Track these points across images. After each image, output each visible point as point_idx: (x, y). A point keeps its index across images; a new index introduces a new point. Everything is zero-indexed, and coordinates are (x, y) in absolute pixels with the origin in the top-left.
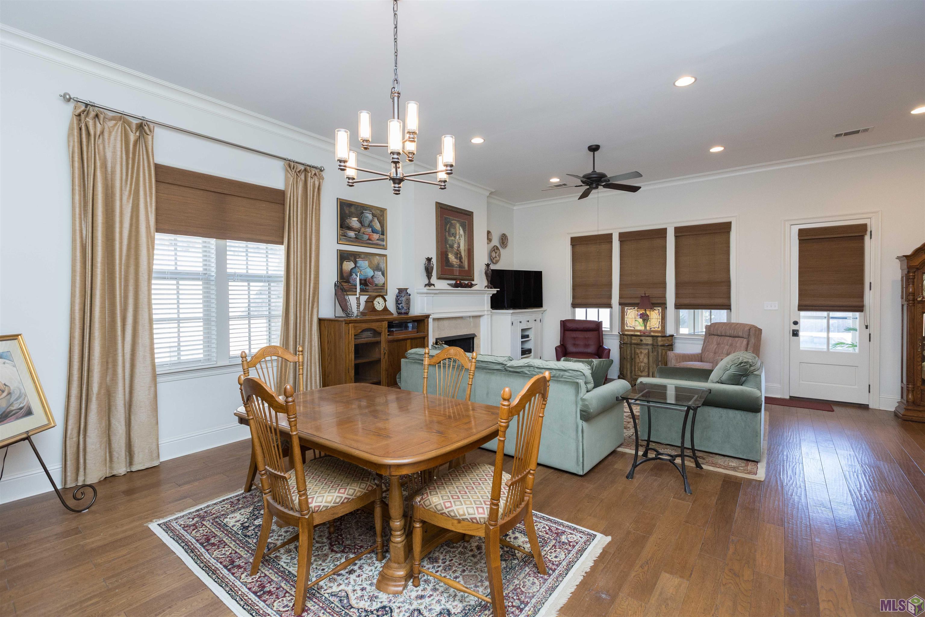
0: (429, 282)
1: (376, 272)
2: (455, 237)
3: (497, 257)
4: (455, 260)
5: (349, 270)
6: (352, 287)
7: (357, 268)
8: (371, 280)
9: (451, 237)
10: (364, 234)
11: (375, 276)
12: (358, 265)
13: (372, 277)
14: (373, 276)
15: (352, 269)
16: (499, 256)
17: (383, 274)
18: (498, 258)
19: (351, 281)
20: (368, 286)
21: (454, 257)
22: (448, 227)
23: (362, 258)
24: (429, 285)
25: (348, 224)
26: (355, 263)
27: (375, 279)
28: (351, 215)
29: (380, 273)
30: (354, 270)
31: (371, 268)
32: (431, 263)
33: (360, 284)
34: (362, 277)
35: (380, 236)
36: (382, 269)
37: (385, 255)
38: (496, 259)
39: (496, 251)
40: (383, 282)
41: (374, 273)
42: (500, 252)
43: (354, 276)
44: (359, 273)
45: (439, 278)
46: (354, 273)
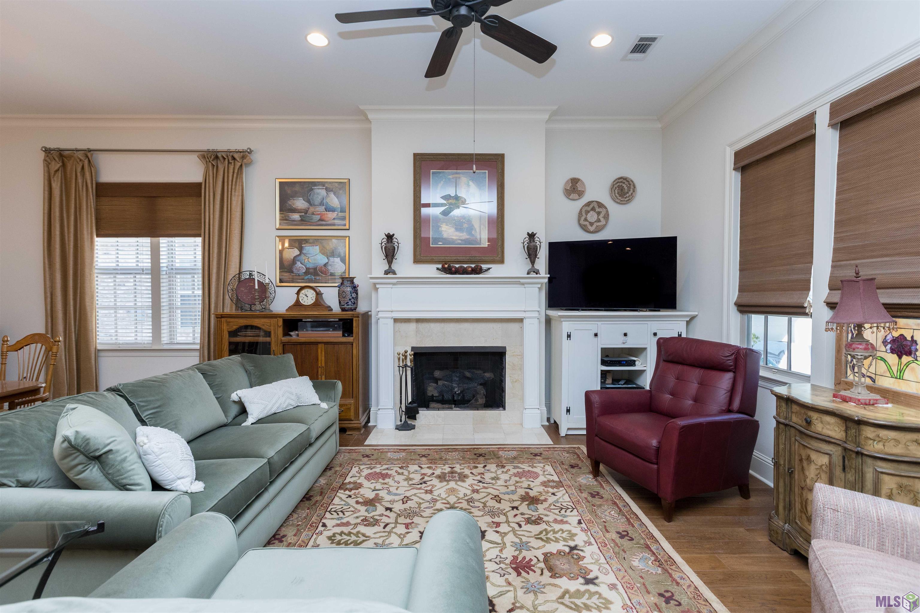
0: (390, 267)
1: (331, 259)
3: (602, 219)
4: (458, 233)
5: (292, 258)
6: (296, 277)
7: (302, 255)
8: (323, 269)
10: (313, 214)
11: (330, 263)
12: (304, 252)
13: (325, 265)
14: (327, 263)
15: (295, 258)
16: (607, 217)
17: (343, 260)
18: (603, 222)
19: (294, 270)
20: (318, 275)
21: (453, 230)
23: (310, 243)
24: (389, 272)
25: (290, 205)
26: (301, 249)
27: (329, 268)
28: (295, 195)
29: (338, 260)
30: (298, 258)
31: (323, 254)
32: (396, 241)
33: (307, 272)
34: (310, 266)
35: (338, 215)
36: (342, 255)
37: (346, 237)
38: (598, 224)
39: (598, 210)
40: (344, 270)
41: (329, 260)
42: (607, 212)
43: (299, 264)
44: (306, 260)
45: (417, 260)
46: (298, 261)
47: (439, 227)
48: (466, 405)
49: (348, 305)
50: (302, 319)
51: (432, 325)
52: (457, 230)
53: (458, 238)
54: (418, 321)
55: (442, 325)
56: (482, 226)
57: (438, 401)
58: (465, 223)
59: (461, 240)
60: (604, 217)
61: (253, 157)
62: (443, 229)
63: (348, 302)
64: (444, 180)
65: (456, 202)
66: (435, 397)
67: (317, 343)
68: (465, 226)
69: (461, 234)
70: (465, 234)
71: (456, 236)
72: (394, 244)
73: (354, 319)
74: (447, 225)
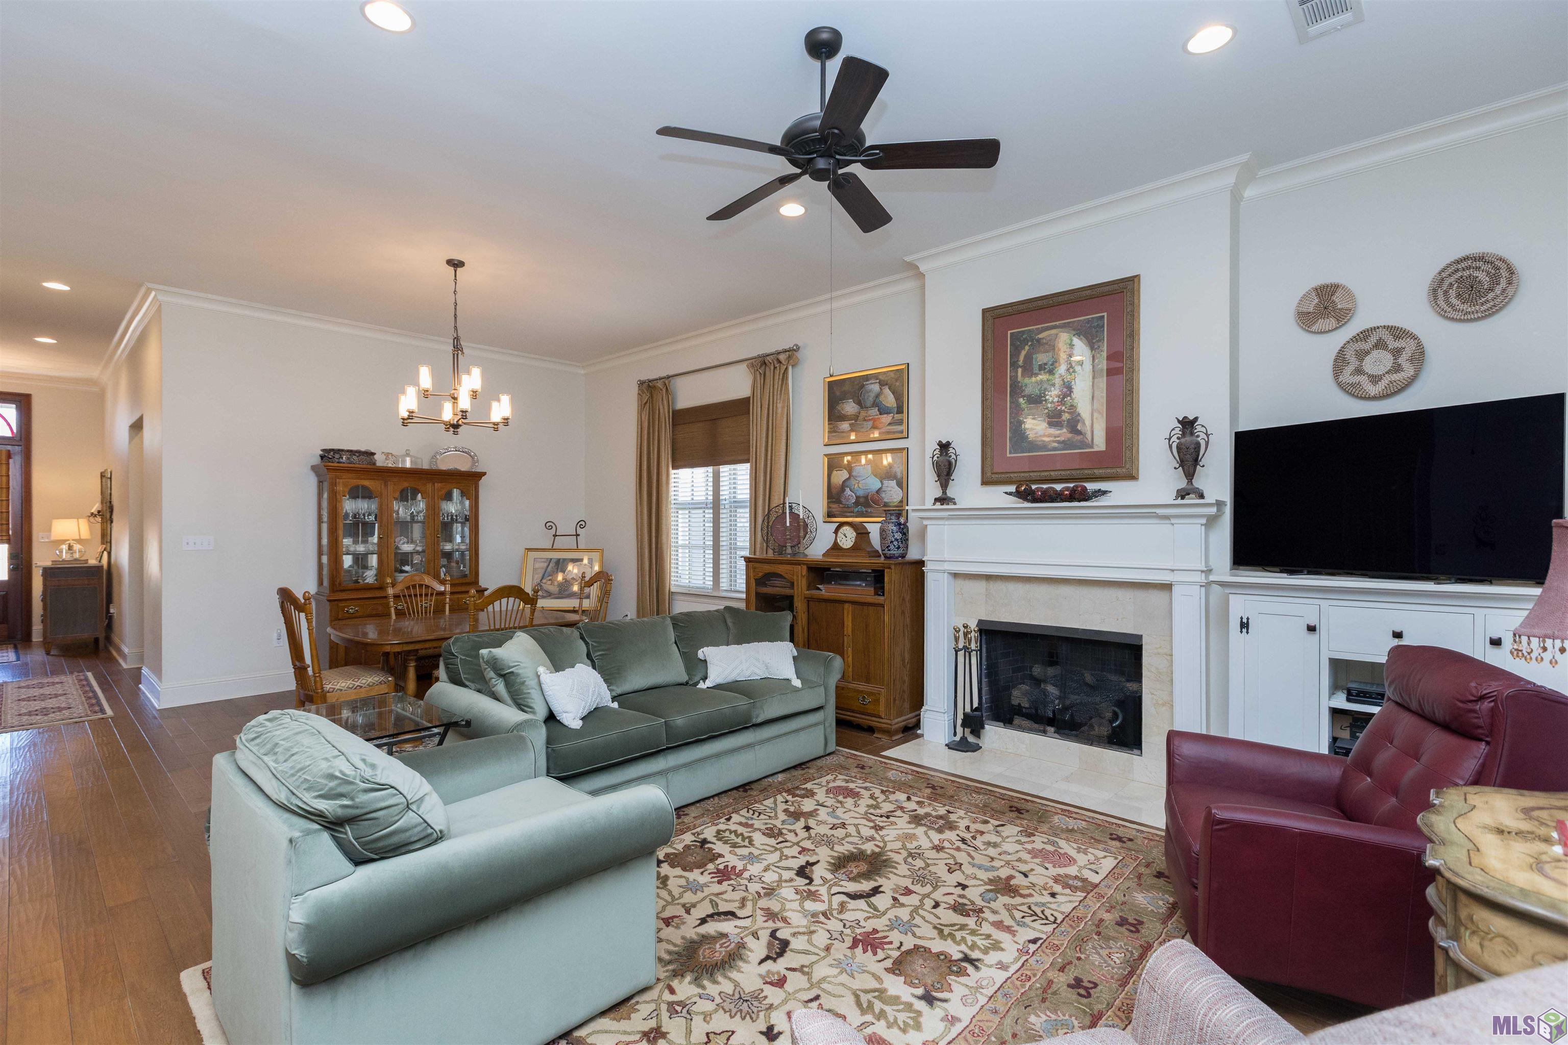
0: (944, 492)
1: (885, 482)
2: (1051, 372)
3: (1406, 365)
4: (1053, 431)
5: (841, 483)
6: (845, 509)
7: (852, 479)
8: (876, 496)
9: (1036, 375)
10: (865, 420)
11: (884, 489)
12: (854, 473)
13: (878, 491)
14: (881, 488)
15: (844, 482)
16: (1419, 357)
17: (900, 484)
19: (843, 500)
20: (870, 506)
21: (1045, 425)
22: (1023, 353)
24: (943, 500)
25: (839, 411)
26: (850, 471)
27: (883, 495)
28: (844, 397)
29: (893, 483)
30: (848, 483)
31: (876, 476)
32: (954, 451)
33: (857, 503)
34: (860, 493)
35: (893, 417)
36: (899, 475)
37: (904, 449)
38: (1395, 377)
39: (1392, 344)
40: (900, 498)
41: (882, 484)
42: (1420, 345)
43: (848, 492)
44: (856, 486)
45: (986, 481)
46: (847, 487)
47: (1021, 423)
48: (1074, 732)
49: (889, 550)
50: (830, 568)
51: (1011, 586)
52: (1051, 424)
53: (1052, 439)
54: (989, 578)
55: (1027, 587)
56: (1096, 415)
57: (1028, 717)
58: (1064, 412)
59: (1058, 442)
60: (1411, 360)
61: (799, 355)
62: (1027, 426)
63: (889, 546)
64: (1030, 343)
65: (1051, 377)
66: (1025, 708)
67: (842, 602)
68: (1066, 416)
69: (1059, 432)
70: (1065, 430)
71: (1049, 436)
72: (950, 456)
73: (886, 571)
74: (1033, 419)
